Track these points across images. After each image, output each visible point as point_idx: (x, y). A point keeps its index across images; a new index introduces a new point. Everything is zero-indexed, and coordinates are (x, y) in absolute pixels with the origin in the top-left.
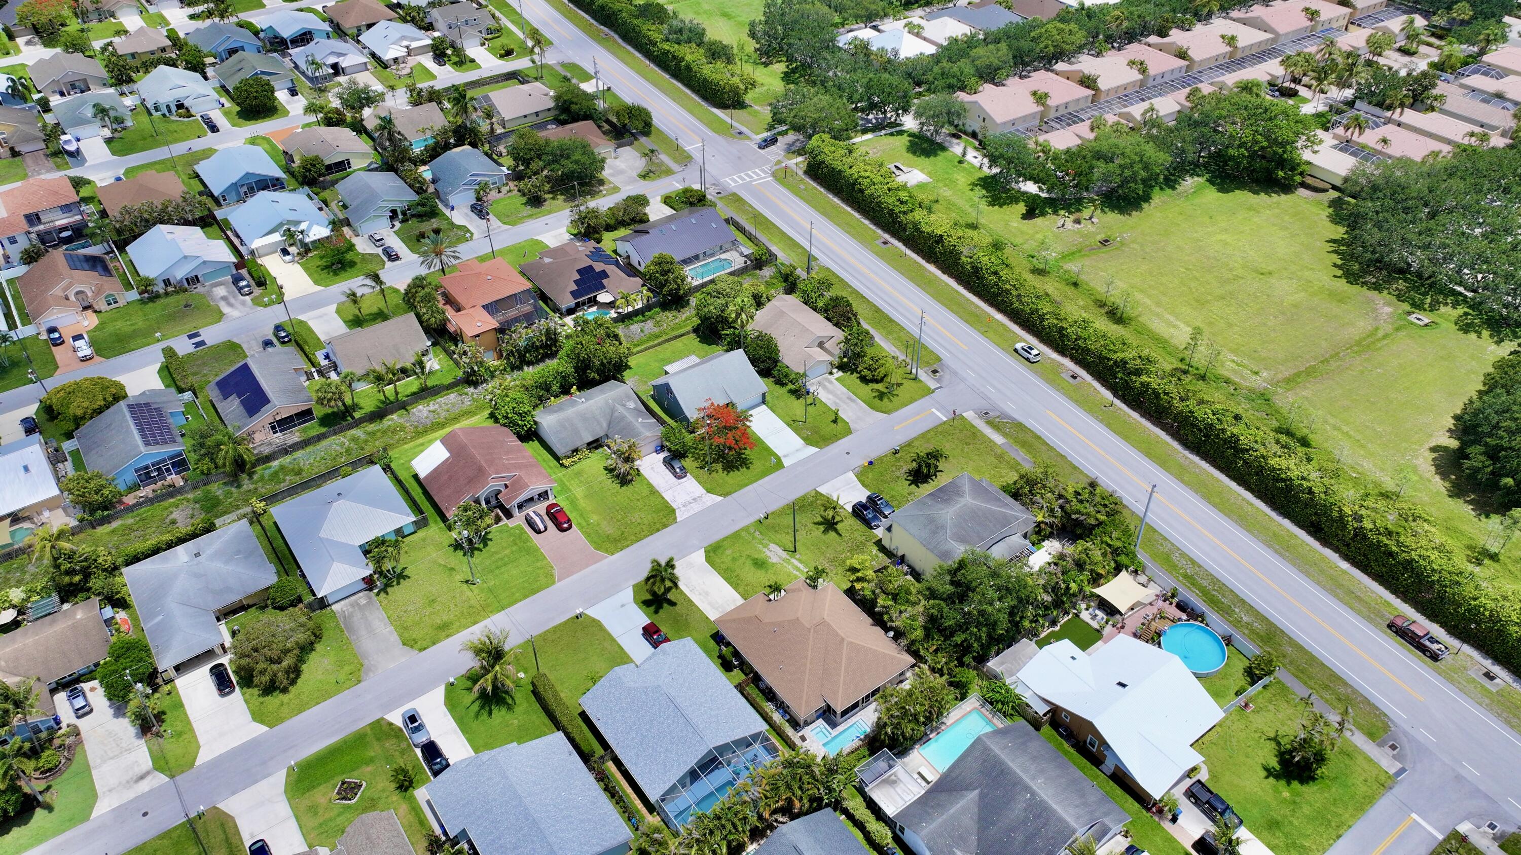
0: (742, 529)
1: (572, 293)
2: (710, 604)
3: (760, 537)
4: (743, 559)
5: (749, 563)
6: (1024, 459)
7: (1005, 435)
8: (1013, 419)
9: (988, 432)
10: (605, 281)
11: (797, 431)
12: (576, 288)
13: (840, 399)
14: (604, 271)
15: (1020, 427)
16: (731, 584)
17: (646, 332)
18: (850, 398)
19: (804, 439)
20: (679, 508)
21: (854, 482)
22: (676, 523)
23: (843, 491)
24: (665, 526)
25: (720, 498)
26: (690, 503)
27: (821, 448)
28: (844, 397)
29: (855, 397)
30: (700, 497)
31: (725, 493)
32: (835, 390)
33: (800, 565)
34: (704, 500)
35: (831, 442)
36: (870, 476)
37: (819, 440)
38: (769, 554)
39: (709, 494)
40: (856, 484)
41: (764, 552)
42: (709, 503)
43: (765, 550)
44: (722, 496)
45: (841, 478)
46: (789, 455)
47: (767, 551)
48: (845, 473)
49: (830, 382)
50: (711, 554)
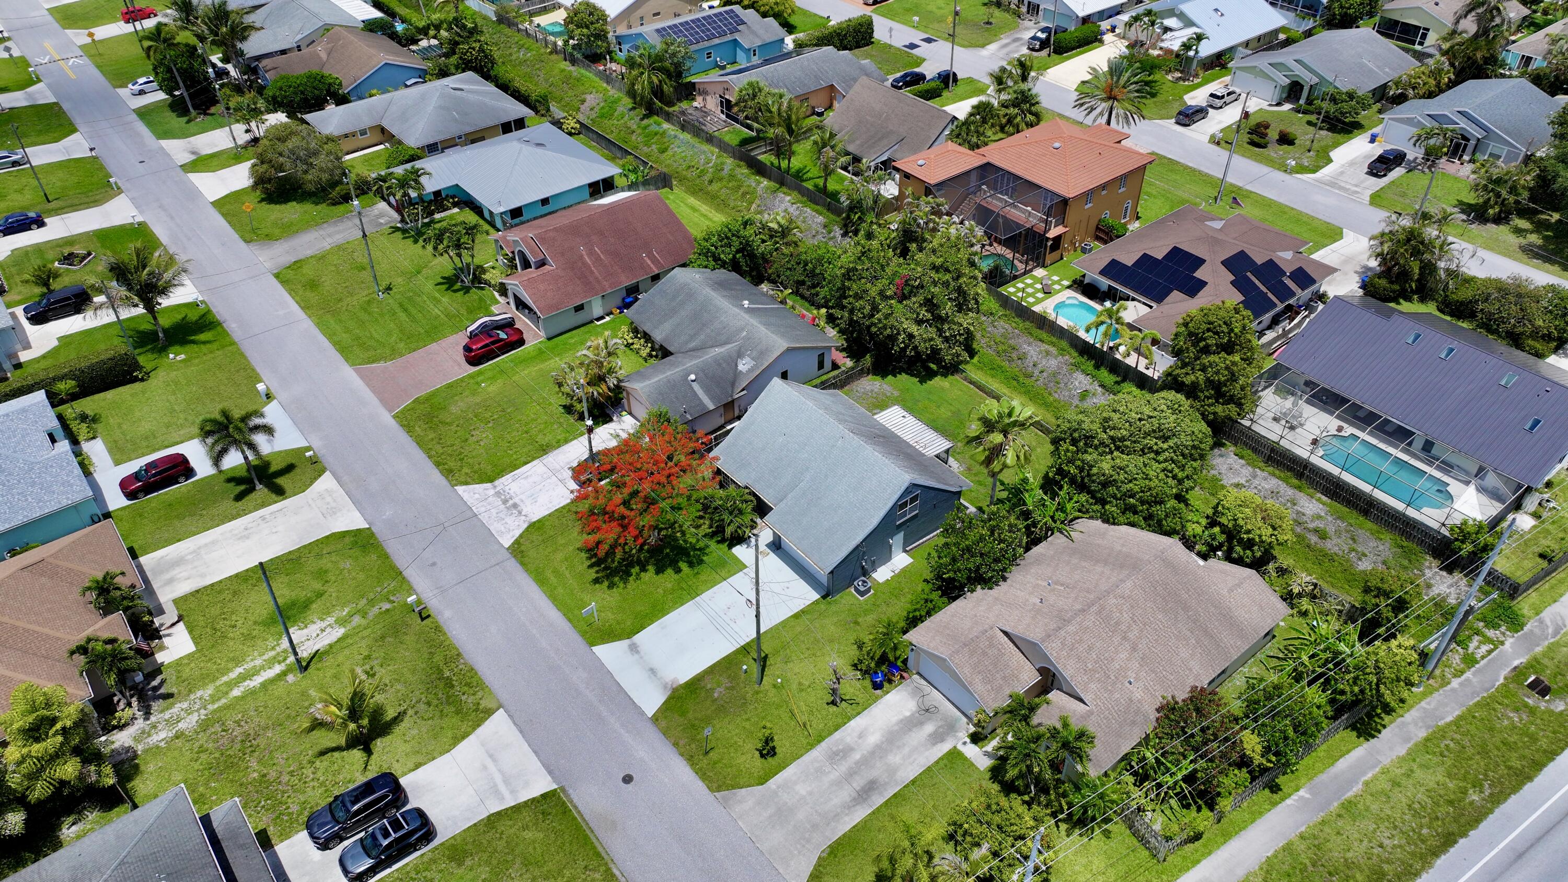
1: (1113, 264)
3: (375, 610)
12: (1129, 262)
13: (866, 761)
18: (871, 787)
19: (695, 685)
20: (495, 487)
21: (513, 792)
22: (453, 486)
23: (485, 768)
24: (448, 473)
25: (507, 542)
26: (505, 502)
27: (655, 719)
28: (876, 771)
29: (878, 800)
30: (520, 513)
31: (523, 548)
32: (906, 750)
33: (258, 680)
34: (509, 520)
35: (681, 743)
36: (528, 835)
37: (690, 715)
38: (313, 629)
39: (525, 526)
40: (502, 799)
41: (322, 620)
42: (495, 527)
43: (330, 620)
44: (513, 544)
45: (535, 764)
46: (636, 656)
47: (323, 625)
48: (550, 772)
49: (937, 738)
50: (347, 540)
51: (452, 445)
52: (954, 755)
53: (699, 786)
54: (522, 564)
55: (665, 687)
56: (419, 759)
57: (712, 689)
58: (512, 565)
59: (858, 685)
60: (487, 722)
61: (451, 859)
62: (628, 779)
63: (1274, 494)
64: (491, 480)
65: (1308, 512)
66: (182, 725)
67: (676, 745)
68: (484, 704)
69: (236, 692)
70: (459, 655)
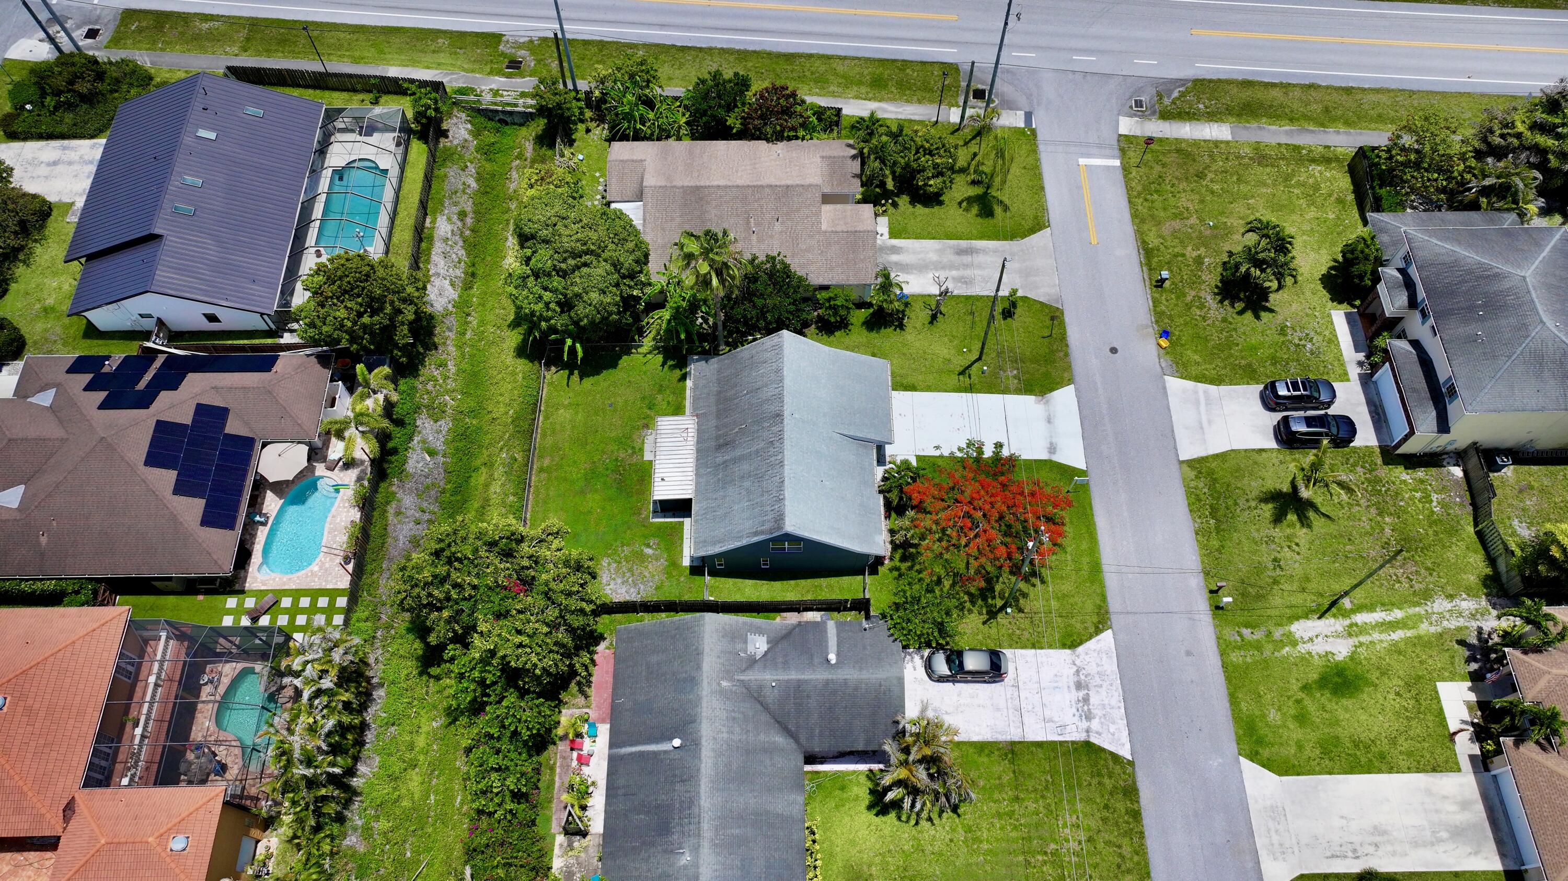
0: (1222, 654)
1: (208, 520)
2: (1416, 844)
3: (1259, 635)
4: (1307, 702)
5: (1325, 697)
6: (1287, 132)
7: (1212, 116)
8: (1182, 82)
9: (1186, 131)
10: (233, 427)
11: (992, 386)
12: (198, 505)
13: (952, 267)
14: (202, 410)
15: (1201, 86)
16: (1369, 769)
17: (439, 445)
18: (960, 252)
19: (1024, 391)
20: (1087, 731)
21: (1196, 392)
22: (1131, 763)
23: (1210, 422)
24: (1131, 792)
25: (1107, 637)
26: (1086, 700)
27: (1070, 381)
28: (950, 257)
29: (963, 243)
30: (1078, 672)
31: (1095, 619)
32: (920, 256)
33: (1378, 616)
34: (1092, 669)
35: (1062, 354)
36: (1197, 358)
37: (1043, 369)
38: (1319, 648)
39: (1080, 649)
40: (1205, 392)
41: (1309, 653)
42: (1111, 666)
43: (1302, 648)
44: (1102, 631)
45: (1173, 402)
46: (1054, 441)
47: (1309, 647)
48: (1165, 388)
49: (895, 250)
50: (1265, 753)
51: (1108, 843)
52: (893, 234)
53: (1068, 318)
54: (1104, 598)
55: (1047, 402)
56: (1256, 456)
57: (1015, 377)
58: (1114, 604)
59: (912, 315)
60: (1195, 456)
61: (1254, 371)
62: (1114, 350)
63: (445, 255)
64: (1088, 744)
65: (449, 228)
66: (1447, 605)
67: (1067, 355)
68: (1192, 474)
69: (1398, 614)
70: (1197, 534)
